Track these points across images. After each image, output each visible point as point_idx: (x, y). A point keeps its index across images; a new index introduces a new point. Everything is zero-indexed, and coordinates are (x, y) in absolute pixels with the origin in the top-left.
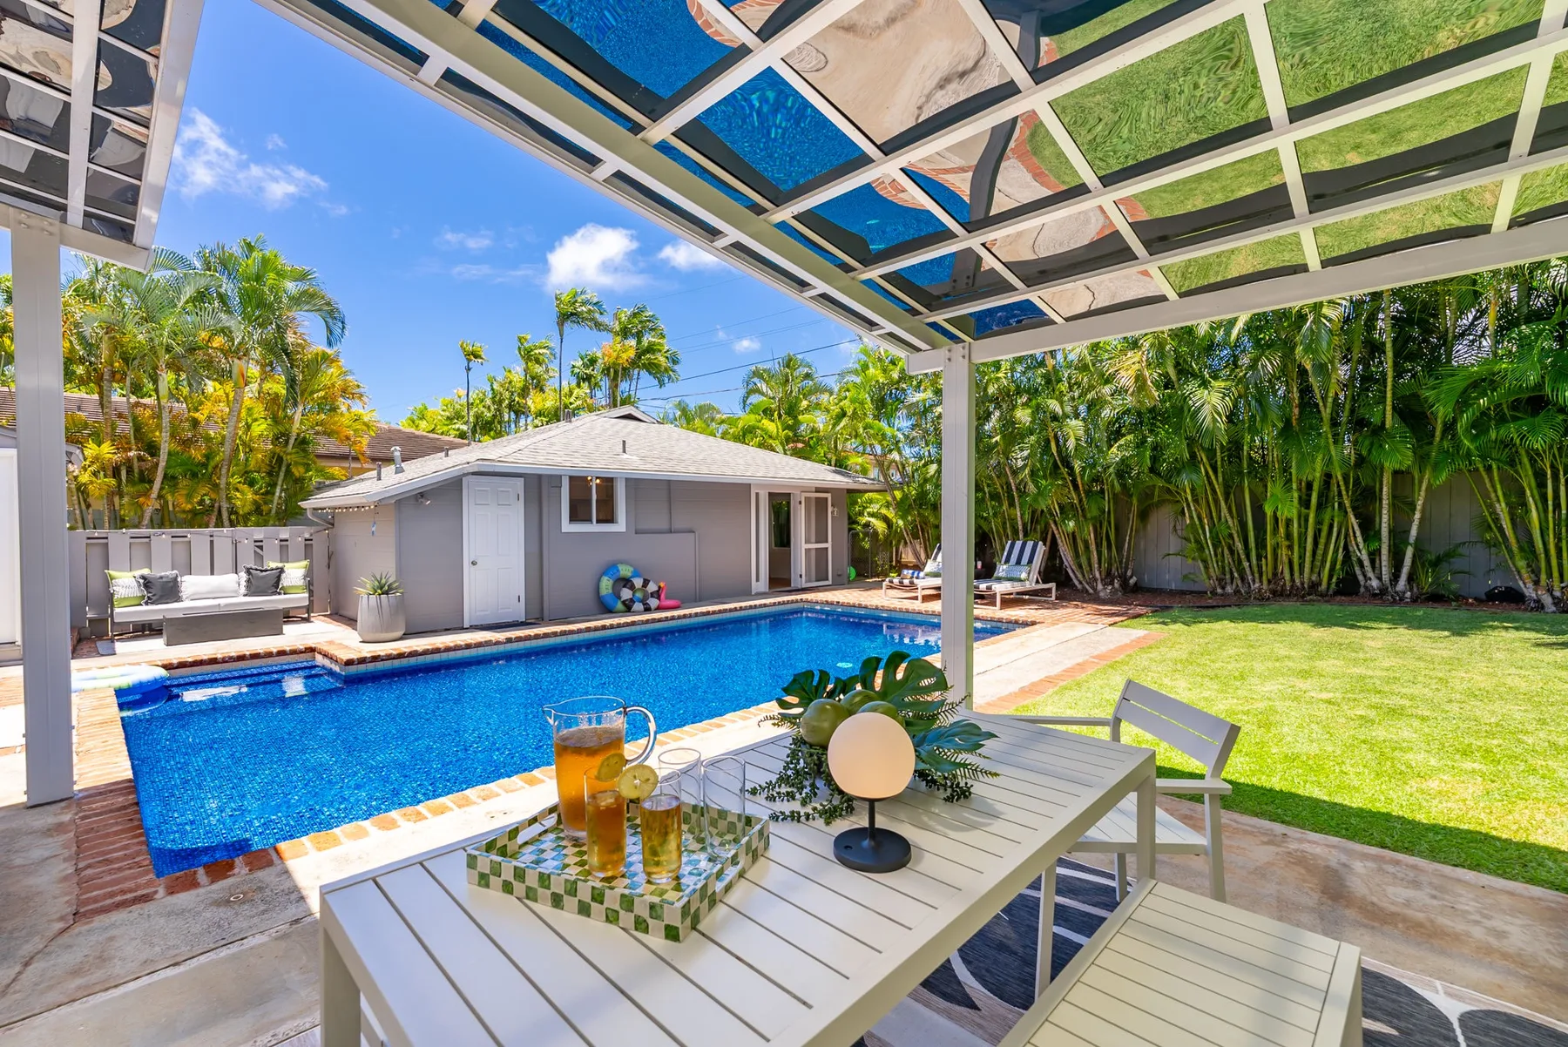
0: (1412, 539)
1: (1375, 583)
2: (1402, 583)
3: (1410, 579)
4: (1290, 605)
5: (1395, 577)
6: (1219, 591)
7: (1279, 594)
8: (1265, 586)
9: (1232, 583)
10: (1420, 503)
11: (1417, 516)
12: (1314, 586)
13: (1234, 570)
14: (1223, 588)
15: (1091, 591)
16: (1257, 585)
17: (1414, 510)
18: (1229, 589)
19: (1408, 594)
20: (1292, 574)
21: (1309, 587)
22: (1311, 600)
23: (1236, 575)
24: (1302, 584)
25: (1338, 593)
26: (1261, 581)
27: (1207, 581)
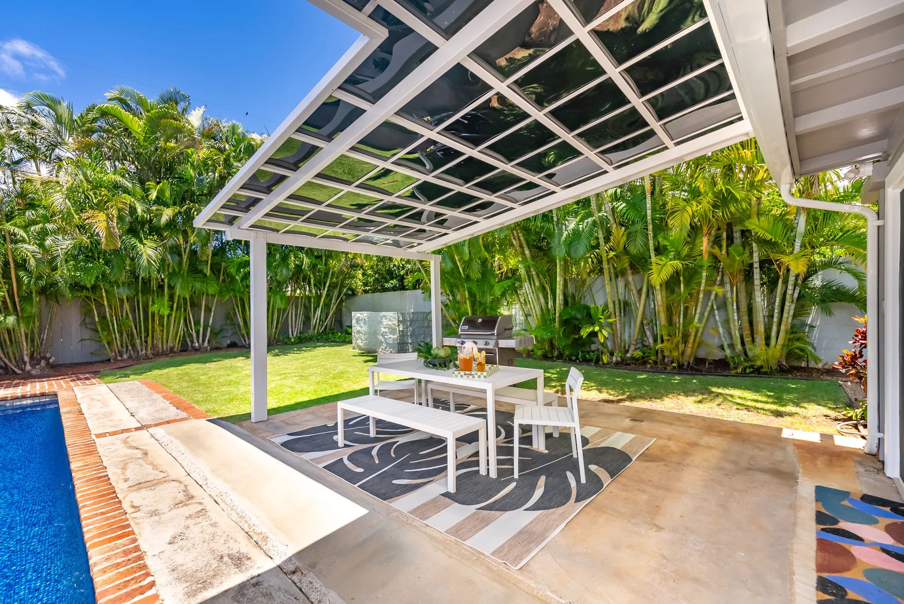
0: (210, 324)
1: (197, 345)
2: (206, 344)
3: (209, 341)
4: (163, 360)
5: (203, 341)
6: (119, 358)
7: (157, 355)
8: (149, 352)
9: (127, 352)
10: (213, 308)
11: (212, 314)
12: (172, 349)
13: (129, 345)
14: (122, 356)
15: (19, 372)
16: (144, 352)
17: (211, 311)
18: (125, 356)
19: (209, 348)
20: (162, 344)
21: (170, 350)
22: (172, 356)
23: (130, 348)
24: (167, 348)
25: (182, 351)
26: (146, 349)
27: (110, 353)
